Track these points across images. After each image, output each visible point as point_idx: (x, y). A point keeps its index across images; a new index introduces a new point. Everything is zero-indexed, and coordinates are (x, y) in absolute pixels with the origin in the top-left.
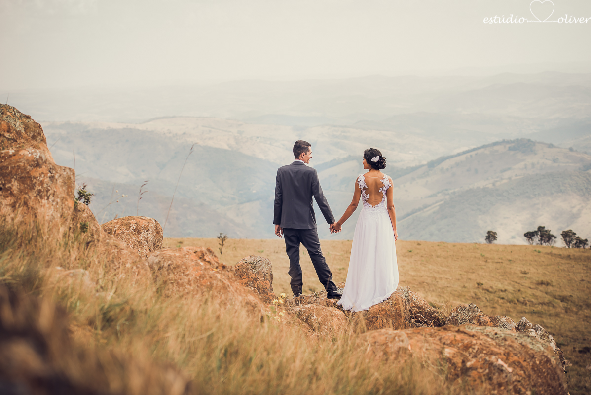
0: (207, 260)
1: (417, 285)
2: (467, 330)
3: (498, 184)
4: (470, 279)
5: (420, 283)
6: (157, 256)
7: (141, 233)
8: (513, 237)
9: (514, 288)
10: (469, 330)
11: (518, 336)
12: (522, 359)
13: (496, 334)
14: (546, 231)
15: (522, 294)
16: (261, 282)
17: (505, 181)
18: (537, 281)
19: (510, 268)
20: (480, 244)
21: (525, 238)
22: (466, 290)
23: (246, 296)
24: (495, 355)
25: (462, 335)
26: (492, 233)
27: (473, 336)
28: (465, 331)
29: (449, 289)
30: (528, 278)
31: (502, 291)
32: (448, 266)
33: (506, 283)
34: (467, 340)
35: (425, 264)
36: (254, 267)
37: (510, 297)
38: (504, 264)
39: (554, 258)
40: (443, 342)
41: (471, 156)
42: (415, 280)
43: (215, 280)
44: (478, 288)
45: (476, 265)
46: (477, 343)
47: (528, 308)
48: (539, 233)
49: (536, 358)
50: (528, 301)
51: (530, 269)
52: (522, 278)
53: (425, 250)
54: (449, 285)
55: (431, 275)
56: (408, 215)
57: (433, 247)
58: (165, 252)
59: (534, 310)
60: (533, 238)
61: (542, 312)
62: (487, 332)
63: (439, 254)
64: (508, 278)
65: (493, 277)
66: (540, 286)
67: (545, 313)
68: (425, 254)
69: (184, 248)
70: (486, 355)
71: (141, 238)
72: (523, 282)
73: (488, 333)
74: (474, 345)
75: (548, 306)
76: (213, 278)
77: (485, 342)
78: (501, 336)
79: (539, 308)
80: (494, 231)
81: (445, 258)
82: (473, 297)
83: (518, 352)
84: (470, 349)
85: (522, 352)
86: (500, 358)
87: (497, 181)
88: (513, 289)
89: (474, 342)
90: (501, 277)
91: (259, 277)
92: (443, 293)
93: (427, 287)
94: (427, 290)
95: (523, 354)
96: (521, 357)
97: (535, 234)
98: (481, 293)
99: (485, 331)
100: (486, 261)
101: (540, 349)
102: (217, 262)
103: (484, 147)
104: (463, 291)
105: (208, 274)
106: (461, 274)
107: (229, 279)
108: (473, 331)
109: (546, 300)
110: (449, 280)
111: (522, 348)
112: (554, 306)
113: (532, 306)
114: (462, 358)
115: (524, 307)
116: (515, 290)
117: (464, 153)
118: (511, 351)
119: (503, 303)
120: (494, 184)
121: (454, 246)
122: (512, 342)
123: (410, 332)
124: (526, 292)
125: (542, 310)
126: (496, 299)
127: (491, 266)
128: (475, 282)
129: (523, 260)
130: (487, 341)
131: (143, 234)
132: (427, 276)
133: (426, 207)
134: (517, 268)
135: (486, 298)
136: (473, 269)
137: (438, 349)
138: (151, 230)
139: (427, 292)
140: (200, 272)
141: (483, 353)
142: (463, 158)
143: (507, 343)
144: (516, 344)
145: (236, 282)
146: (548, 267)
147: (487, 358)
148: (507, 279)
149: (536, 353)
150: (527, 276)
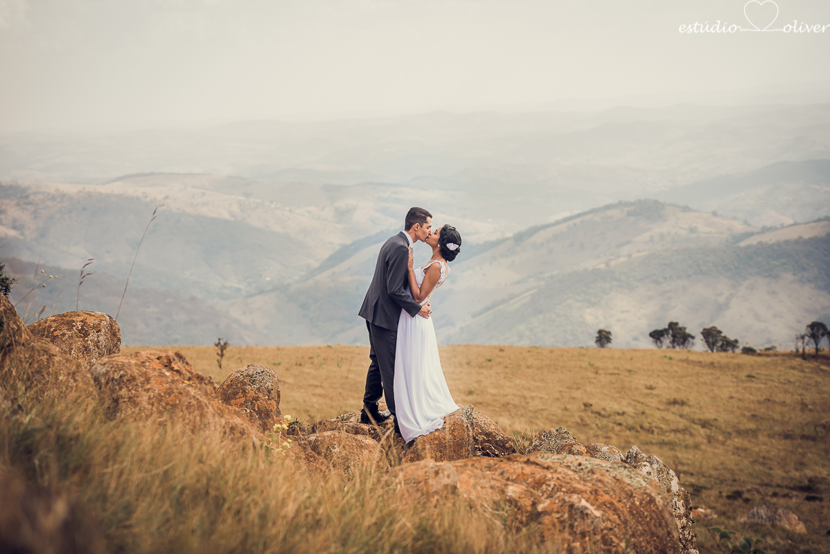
0: (176, 368)
1: (500, 408)
2: (540, 460)
3: (613, 263)
4: (574, 398)
5: (503, 405)
6: (105, 364)
7: (89, 335)
8: (636, 339)
9: (636, 409)
10: (543, 460)
11: (610, 467)
12: (615, 498)
13: (580, 465)
14: (680, 329)
15: (646, 417)
16: (263, 401)
17: (622, 259)
18: (667, 399)
19: (630, 382)
20: (587, 349)
21: (651, 339)
22: (568, 413)
23: (232, 418)
24: (579, 494)
25: (533, 466)
26: (604, 333)
27: (548, 468)
28: (536, 461)
29: (545, 413)
30: (655, 395)
31: (619, 414)
32: (543, 380)
33: (624, 403)
34: (539, 473)
35: (511, 378)
36: (254, 381)
37: (631, 422)
38: (621, 377)
39: (692, 366)
40: (506, 478)
41: (575, 224)
42: (496, 400)
43: (187, 396)
44: (585, 410)
45: (582, 378)
46: (553, 478)
47: (655, 438)
48: (671, 332)
49: (635, 497)
50: (656, 427)
51: (657, 383)
52: (647, 395)
53: (510, 358)
54: (544, 407)
55: (519, 393)
56: (488, 309)
57: (521, 353)
58: (116, 358)
59: (663, 440)
60: (662, 339)
61: (675, 442)
62: (567, 463)
63: (529, 363)
64: (628, 396)
65: (606, 395)
66: (672, 406)
67: (680, 444)
68: (511, 364)
69: (143, 353)
70: (566, 494)
71: (89, 342)
72: (648, 400)
73: (569, 464)
74: (549, 480)
75: (684, 434)
76: (184, 394)
77: (564, 476)
78: (587, 468)
79: (672, 437)
80: (607, 330)
81: (538, 369)
82: (578, 424)
83: (610, 490)
84: (544, 486)
85: (615, 488)
86: (584, 498)
87: (611, 260)
88: (635, 411)
89: (549, 476)
90: (617, 395)
91: (261, 395)
92: (537, 418)
93: (513, 411)
94: (513, 415)
95: (617, 492)
96: (614, 496)
97: (665, 333)
98: (589, 418)
99: (565, 461)
100: (596, 373)
101: (641, 485)
102: (189, 372)
103: (593, 211)
104: (564, 415)
105: (177, 389)
106: (561, 392)
107: (206, 394)
108: (548, 461)
109: (681, 426)
110: (544, 400)
111: (615, 484)
112: (691, 434)
113: (662, 435)
114: (532, 499)
115: (650, 436)
116: (637, 412)
117: (565, 220)
118: (600, 488)
119: (620, 431)
120: (607, 264)
121: (551, 352)
122: (602, 475)
123: (460, 464)
124: (652, 415)
125: (676, 440)
126: (611, 425)
127: (604, 379)
128: (581, 403)
129: (648, 370)
130: (567, 475)
131: (93, 336)
132: (514, 395)
133: (512, 297)
134: (640, 381)
135: (597, 425)
136: (577, 384)
137: (498, 487)
138: (103, 330)
139: (513, 417)
140: (165, 385)
141: (561, 491)
142: (563, 227)
143: (595, 476)
144: (608, 479)
145: (216, 400)
146: (684, 380)
147: (567, 498)
148: (626, 397)
149: (635, 489)
150: (654, 392)
